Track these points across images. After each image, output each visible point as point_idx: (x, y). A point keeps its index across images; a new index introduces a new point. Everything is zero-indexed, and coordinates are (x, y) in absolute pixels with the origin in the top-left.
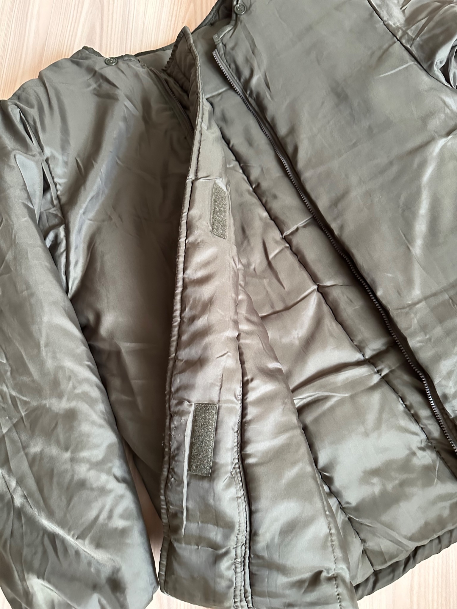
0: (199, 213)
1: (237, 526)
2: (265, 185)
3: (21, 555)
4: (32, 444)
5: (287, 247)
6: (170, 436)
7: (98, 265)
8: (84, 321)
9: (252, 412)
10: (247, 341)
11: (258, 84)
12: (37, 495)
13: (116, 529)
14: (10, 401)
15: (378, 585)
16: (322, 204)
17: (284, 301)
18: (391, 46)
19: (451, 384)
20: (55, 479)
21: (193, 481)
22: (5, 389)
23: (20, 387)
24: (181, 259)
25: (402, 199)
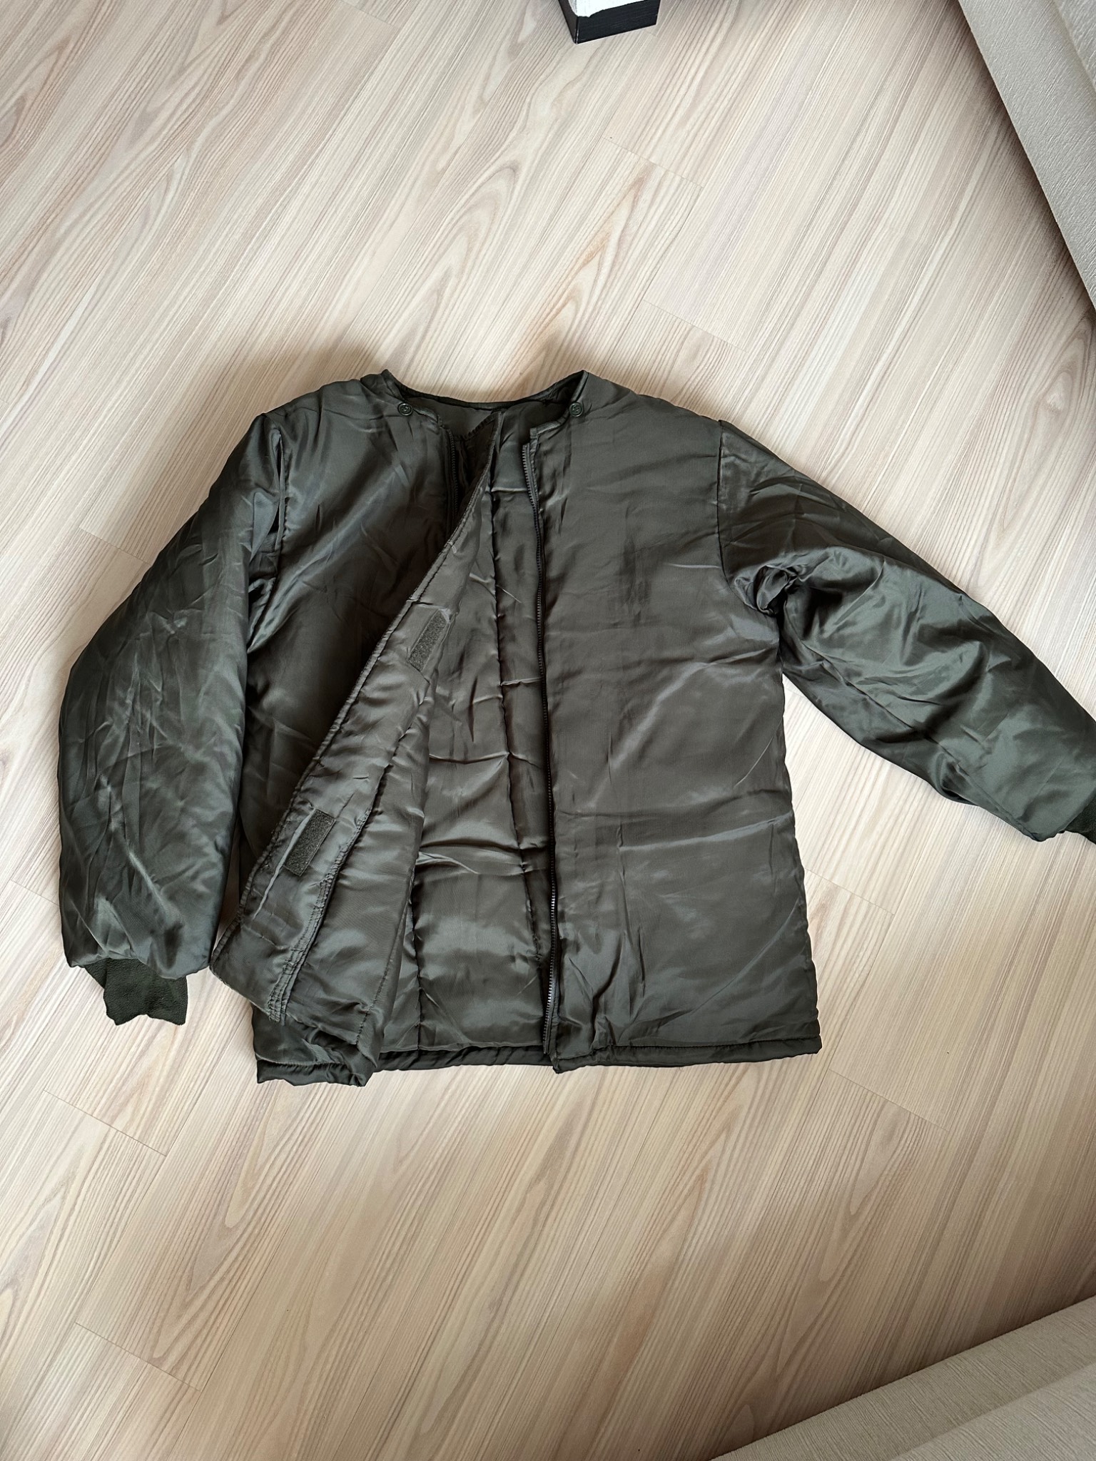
0: (404, 637)
1: (304, 931)
2: (510, 620)
3: (100, 873)
4: (151, 778)
5: (499, 698)
6: (282, 827)
7: (290, 635)
8: (252, 683)
9: (366, 841)
10: (397, 777)
11: (554, 507)
12: (136, 828)
13: (195, 891)
14: (147, 730)
15: (416, 1065)
16: (552, 672)
17: (466, 753)
18: (708, 535)
19: (573, 905)
20: (159, 821)
21: (283, 875)
22: (148, 715)
23: (164, 722)
24: (366, 673)
25: (629, 706)
